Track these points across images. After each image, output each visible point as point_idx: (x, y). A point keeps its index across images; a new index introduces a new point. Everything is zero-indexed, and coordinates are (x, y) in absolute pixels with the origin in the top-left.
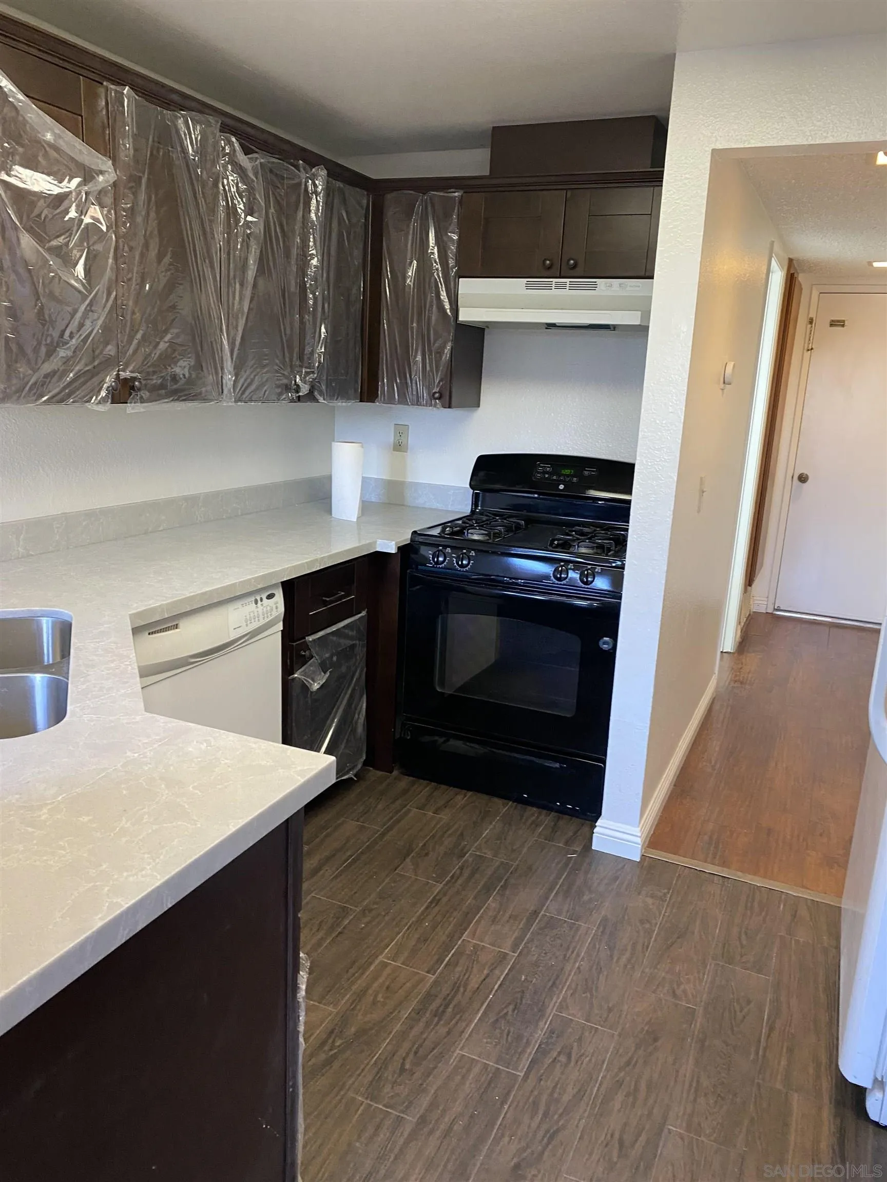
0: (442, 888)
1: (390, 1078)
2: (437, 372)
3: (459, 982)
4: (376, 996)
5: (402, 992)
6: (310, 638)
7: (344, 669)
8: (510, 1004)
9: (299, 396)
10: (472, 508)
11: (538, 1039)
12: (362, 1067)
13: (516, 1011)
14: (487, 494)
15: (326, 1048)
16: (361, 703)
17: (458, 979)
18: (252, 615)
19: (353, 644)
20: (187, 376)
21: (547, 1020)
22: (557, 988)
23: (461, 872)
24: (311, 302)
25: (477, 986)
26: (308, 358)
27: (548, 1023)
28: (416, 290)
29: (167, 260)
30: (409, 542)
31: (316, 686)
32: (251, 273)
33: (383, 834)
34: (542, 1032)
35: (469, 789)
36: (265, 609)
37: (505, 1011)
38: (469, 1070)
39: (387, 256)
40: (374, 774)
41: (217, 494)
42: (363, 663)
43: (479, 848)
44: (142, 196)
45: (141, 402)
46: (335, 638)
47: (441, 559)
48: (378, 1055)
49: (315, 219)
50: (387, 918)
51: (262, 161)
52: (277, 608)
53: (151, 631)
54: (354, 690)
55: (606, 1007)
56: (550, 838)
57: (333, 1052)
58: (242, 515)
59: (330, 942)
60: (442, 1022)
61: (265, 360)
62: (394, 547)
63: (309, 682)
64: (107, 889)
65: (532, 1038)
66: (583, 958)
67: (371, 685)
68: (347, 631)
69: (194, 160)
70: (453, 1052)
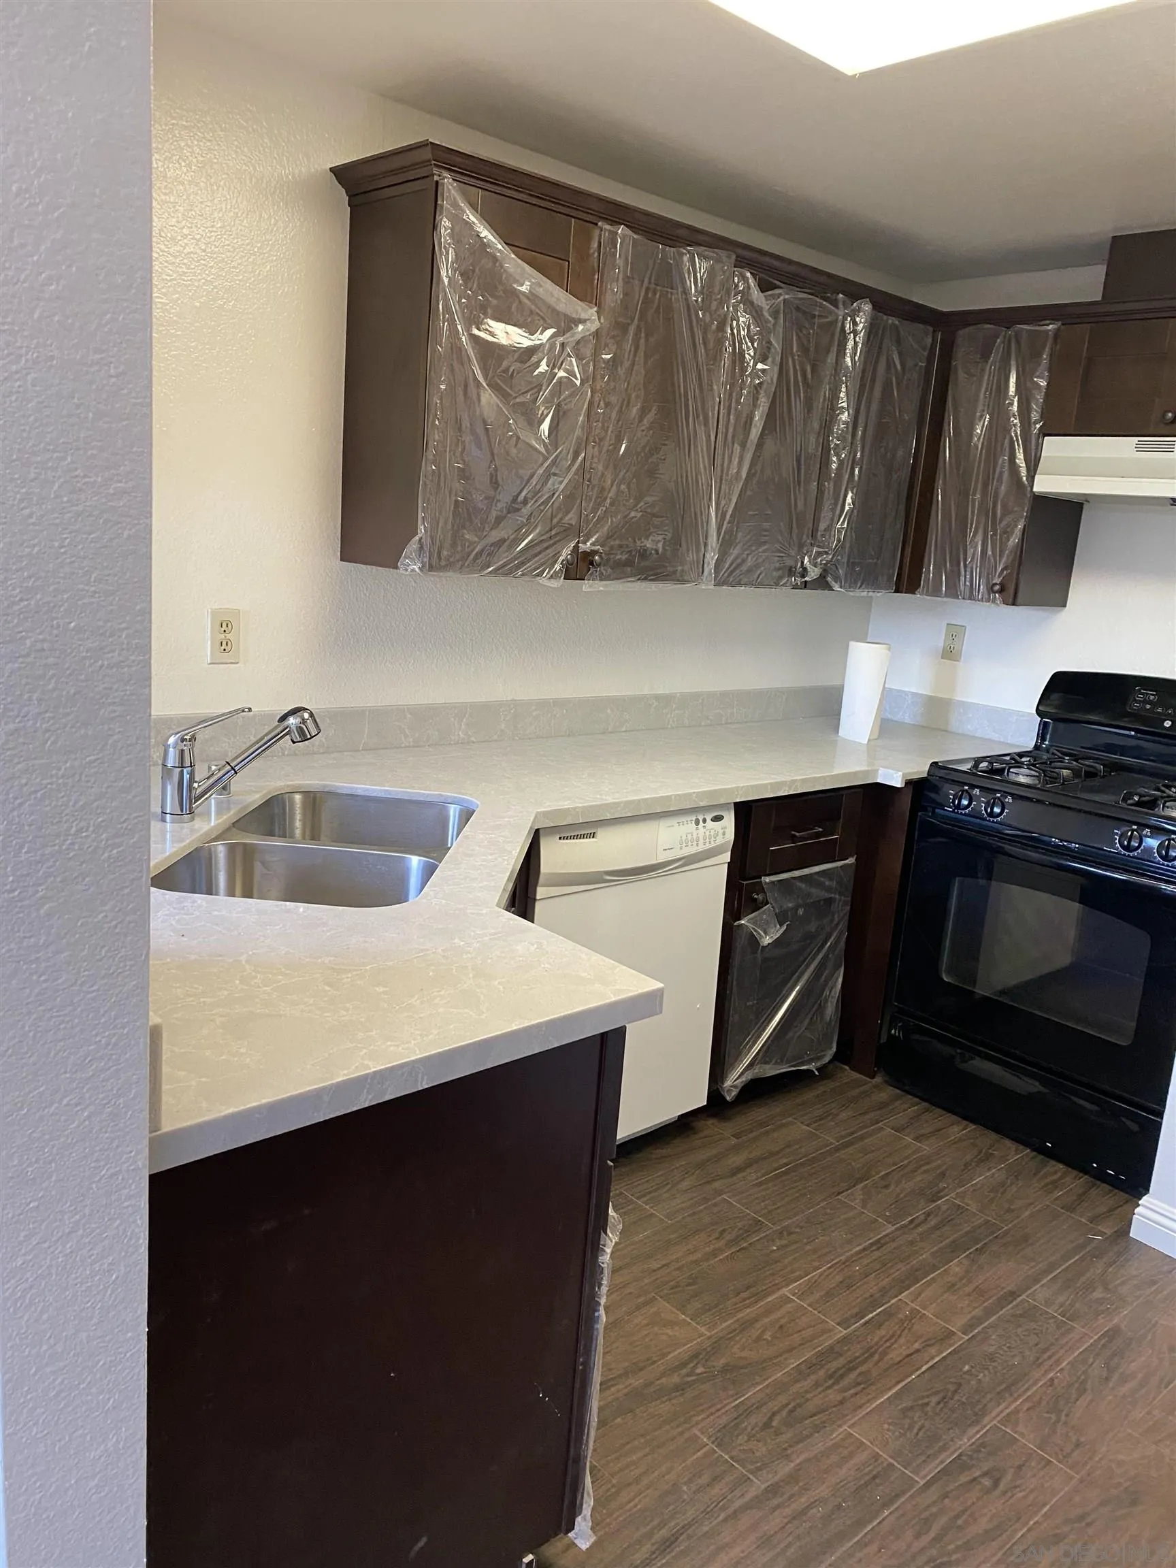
0: (892, 1232)
1: (749, 1429)
2: (1001, 556)
3: (876, 1347)
4: (763, 1332)
5: (797, 1338)
6: (767, 879)
7: (812, 927)
8: (936, 1393)
9: (806, 582)
10: (1037, 742)
11: (960, 1448)
12: (719, 1406)
13: (942, 1405)
14: (1061, 726)
15: (684, 1371)
16: (835, 975)
17: (877, 1343)
18: (689, 837)
19: (831, 898)
20: (660, 551)
21: (982, 1429)
22: (1011, 1395)
23: (926, 1219)
24: (834, 466)
25: (898, 1359)
26: (822, 535)
27: (981, 1433)
28: (984, 451)
29: (651, 416)
30: (925, 775)
31: (767, 940)
32: (755, 433)
33: (837, 1149)
34: (969, 1440)
35: (972, 1120)
36: (708, 833)
37: (926, 1400)
38: (851, 1455)
39: (951, 409)
40: (849, 1074)
41: (696, 696)
42: (843, 925)
43: (961, 1196)
44: (628, 345)
45: (601, 580)
46: (803, 886)
47: (997, 810)
48: (743, 1399)
49: (850, 364)
50: (808, 1247)
51: (787, 297)
52: (724, 834)
53: (562, 836)
54: (826, 957)
55: (1074, 1439)
56: (1070, 1208)
57: (689, 1379)
58: (726, 724)
59: (727, 1256)
60: (836, 1387)
61: (765, 536)
62: (900, 779)
63: (759, 934)
64: (365, 1051)
65: (951, 1443)
66: (1062, 1369)
67: (852, 956)
68: (822, 879)
69: (697, 301)
70: (840, 1426)
